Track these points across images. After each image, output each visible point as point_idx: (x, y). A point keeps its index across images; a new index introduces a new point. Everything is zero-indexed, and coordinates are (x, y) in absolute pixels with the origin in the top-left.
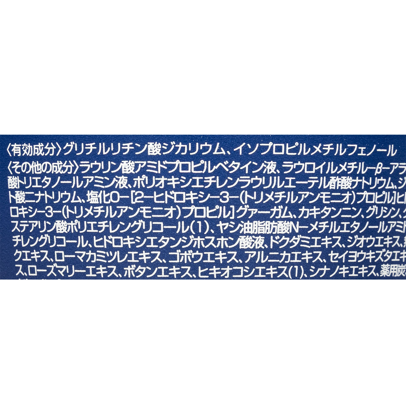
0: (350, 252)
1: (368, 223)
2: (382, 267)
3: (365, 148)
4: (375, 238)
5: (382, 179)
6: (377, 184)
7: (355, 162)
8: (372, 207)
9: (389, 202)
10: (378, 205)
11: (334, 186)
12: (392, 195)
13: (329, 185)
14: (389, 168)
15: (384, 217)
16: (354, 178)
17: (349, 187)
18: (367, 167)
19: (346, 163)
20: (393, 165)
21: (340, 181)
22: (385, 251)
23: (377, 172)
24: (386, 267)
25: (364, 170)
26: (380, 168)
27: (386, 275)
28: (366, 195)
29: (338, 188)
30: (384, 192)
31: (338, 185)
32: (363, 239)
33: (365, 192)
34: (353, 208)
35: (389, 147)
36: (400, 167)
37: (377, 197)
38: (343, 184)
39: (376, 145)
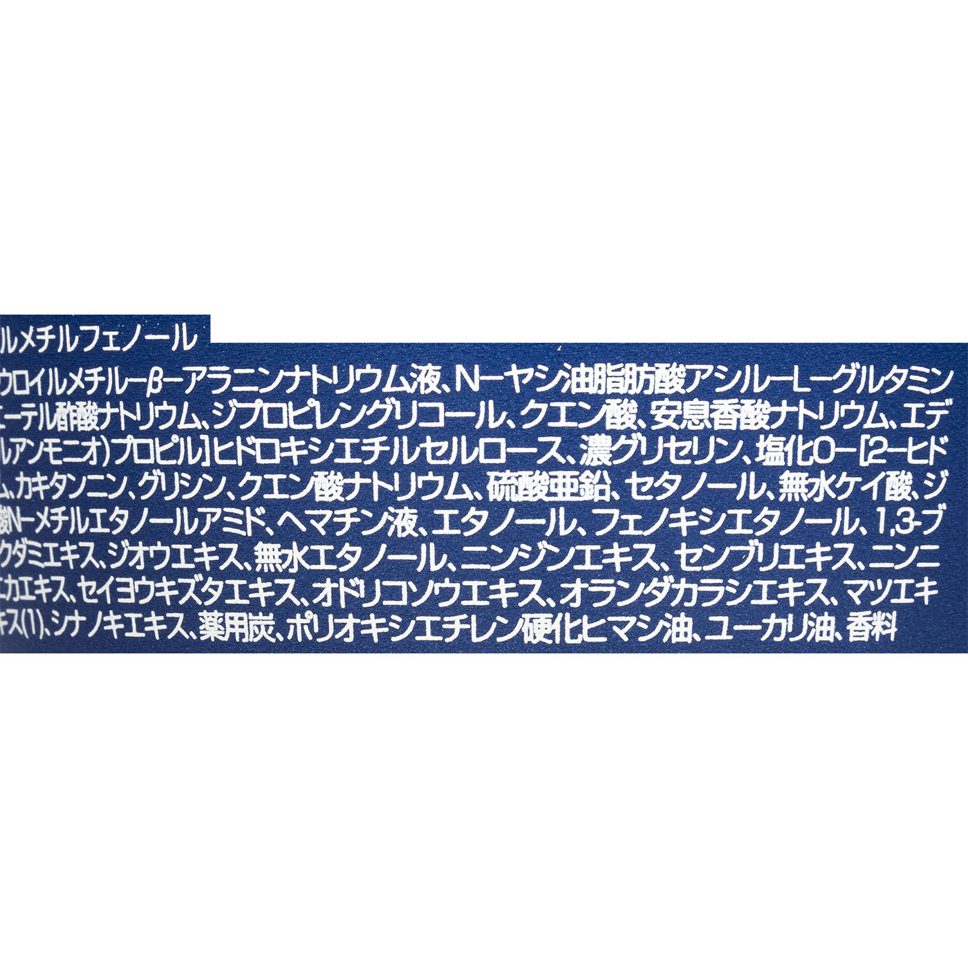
0: (118, 580)
1: (146, 511)
2: (203, 617)
3: (116, 333)
4: (170, 547)
5: (165, 407)
6: (155, 417)
7: (98, 366)
8: (151, 474)
9: (191, 461)
10: (164, 468)
11: (65, 423)
12: (197, 444)
13: (57, 423)
14: (181, 380)
15: (185, 497)
16: (102, 405)
17: (94, 426)
18: (127, 379)
19: (81, 370)
20: (190, 373)
21: (75, 411)
22: (202, 579)
23: (150, 390)
24: (213, 617)
25: (121, 386)
26: (156, 379)
27: (215, 638)
28: (132, 444)
29: (72, 429)
30: (175, 438)
31: (73, 422)
32: (140, 549)
33: (130, 436)
34: (109, 476)
35: (174, 328)
36: (210, 376)
37: (159, 449)
38: (82, 419)
39: (141, 325)
